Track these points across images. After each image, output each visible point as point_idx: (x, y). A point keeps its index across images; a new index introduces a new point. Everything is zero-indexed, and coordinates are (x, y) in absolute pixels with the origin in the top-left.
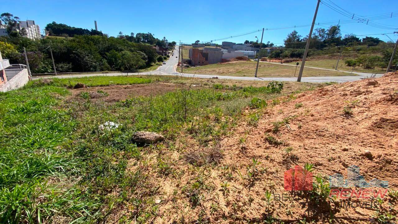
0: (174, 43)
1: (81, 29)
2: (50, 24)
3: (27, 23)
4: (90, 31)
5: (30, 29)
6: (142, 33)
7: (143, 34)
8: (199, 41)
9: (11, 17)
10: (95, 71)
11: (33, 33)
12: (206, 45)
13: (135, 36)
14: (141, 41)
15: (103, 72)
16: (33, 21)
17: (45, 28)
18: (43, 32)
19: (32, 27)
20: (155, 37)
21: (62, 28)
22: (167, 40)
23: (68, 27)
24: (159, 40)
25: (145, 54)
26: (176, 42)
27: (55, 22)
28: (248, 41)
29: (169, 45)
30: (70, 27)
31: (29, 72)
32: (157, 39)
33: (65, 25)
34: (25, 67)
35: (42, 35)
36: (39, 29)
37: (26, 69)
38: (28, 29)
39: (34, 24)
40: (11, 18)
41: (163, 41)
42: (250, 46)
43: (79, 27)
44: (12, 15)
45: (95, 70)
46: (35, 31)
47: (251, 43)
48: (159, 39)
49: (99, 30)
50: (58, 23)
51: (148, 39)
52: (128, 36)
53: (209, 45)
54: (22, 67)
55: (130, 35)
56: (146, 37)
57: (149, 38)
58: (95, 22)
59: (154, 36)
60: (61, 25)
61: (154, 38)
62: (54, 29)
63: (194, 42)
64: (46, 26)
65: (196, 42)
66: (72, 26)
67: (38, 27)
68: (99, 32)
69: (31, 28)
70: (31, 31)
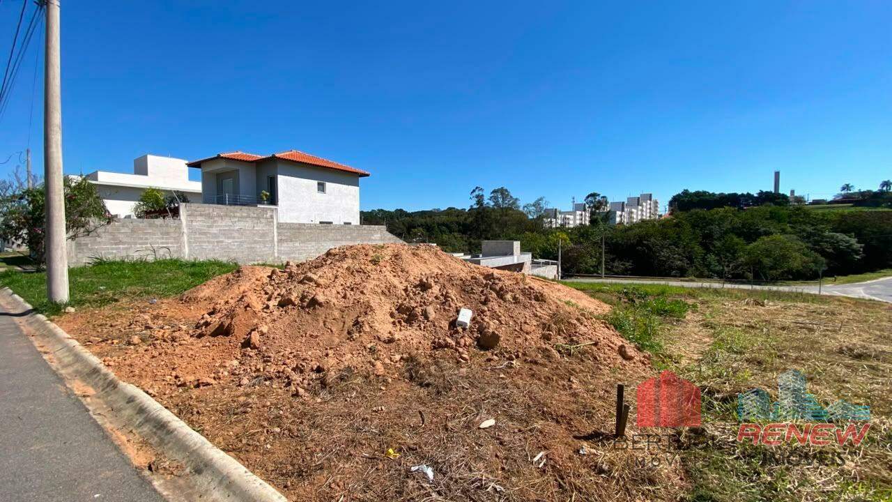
2: (679, 195)
3: (638, 199)
4: (756, 195)
5: (640, 207)
11: (644, 214)
16: (651, 195)
17: (668, 203)
18: (663, 210)
19: (644, 204)
23: (710, 195)
27: (687, 190)
30: (714, 195)
33: (705, 192)
36: (657, 206)
38: (637, 209)
39: (650, 200)
43: (733, 192)
46: (648, 211)
50: (692, 190)
58: (777, 174)
60: (698, 194)
64: (670, 198)
66: (717, 193)
67: (656, 203)
69: (642, 205)
70: (642, 210)
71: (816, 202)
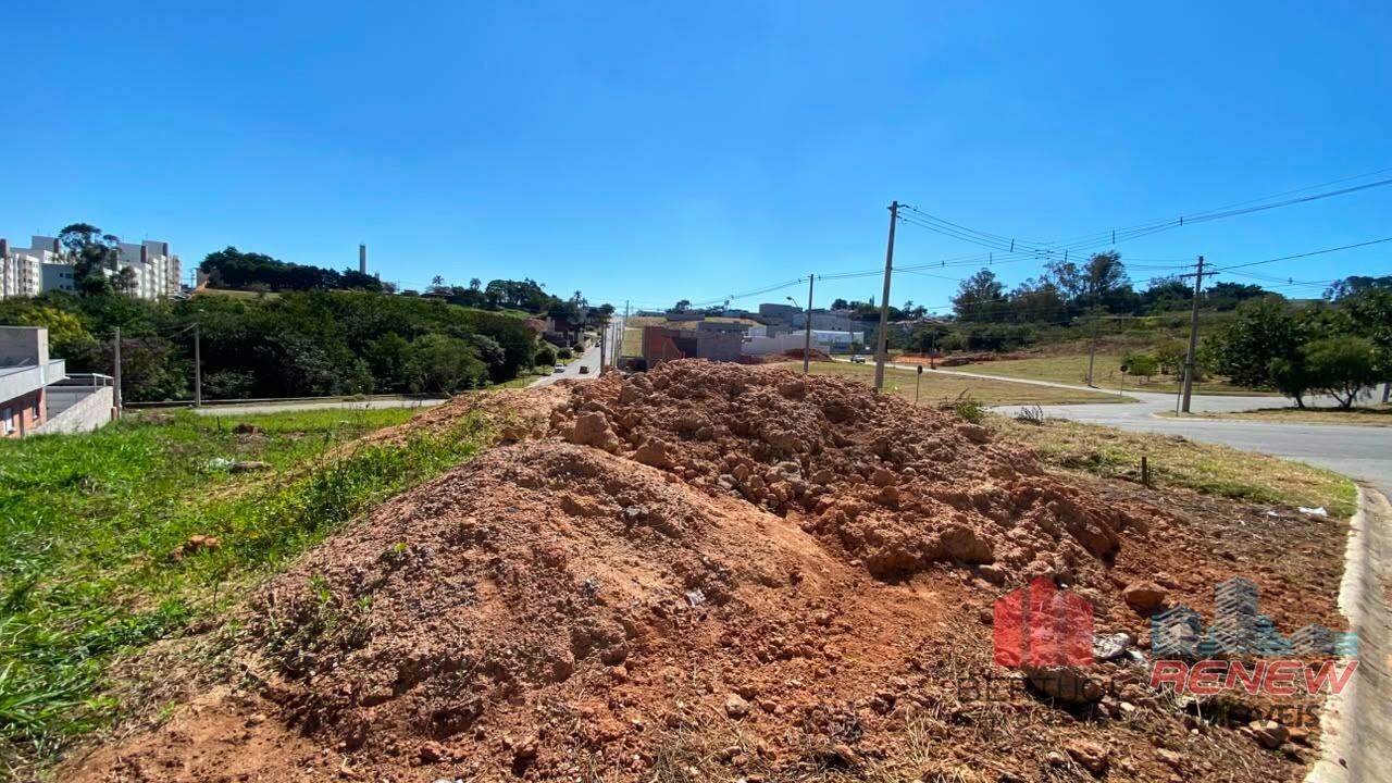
0: (608, 309)
1: (314, 269)
2: (218, 254)
3: (143, 248)
4: (342, 274)
5: (148, 267)
6: (506, 279)
7: (510, 283)
8: (687, 303)
9: (93, 235)
10: (327, 394)
11: (157, 280)
12: (708, 313)
13: (482, 289)
14: (500, 304)
15: (348, 397)
16: (165, 246)
17: (198, 266)
18: (189, 276)
19: (155, 261)
20: (548, 291)
21: (253, 267)
22: (584, 301)
23: (273, 263)
24: (560, 301)
25: (496, 344)
26: (612, 304)
27: (233, 249)
28: (845, 302)
29: (588, 315)
30: (279, 263)
31: (115, 397)
32: (554, 296)
33: (266, 257)
34: (109, 383)
35: (184, 287)
36: (177, 269)
37: (111, 388)
38: (142, 268)
39: (165, 254)
40: (94, 238)
41: (571, 305)
42: (852, 317)
43: (309, 264)
44: (98, 231)
45: (326, 390)
46: (163, 275)
47: (854, 306)
48: (559, 296)
49: (370, 271)
50: (243, 250)
51: (522, 298)
52: (461, 288)
53: (719, 315)
54: (100, 383)
55: (467, 286)
56: (519, 290)
57: (528, 296)
58: (363, 248)
59: (544, 290)
60: (252, 257)
61: (544, 295)
62: (227, 269)
63: (672, 306)
64: (203, 258)
65: (679, 304)
66: (285, 261)
67: (176, 261)
68: (369, 277)
69: (152, 264)
70: (152, 273)
71: (409, 293)
